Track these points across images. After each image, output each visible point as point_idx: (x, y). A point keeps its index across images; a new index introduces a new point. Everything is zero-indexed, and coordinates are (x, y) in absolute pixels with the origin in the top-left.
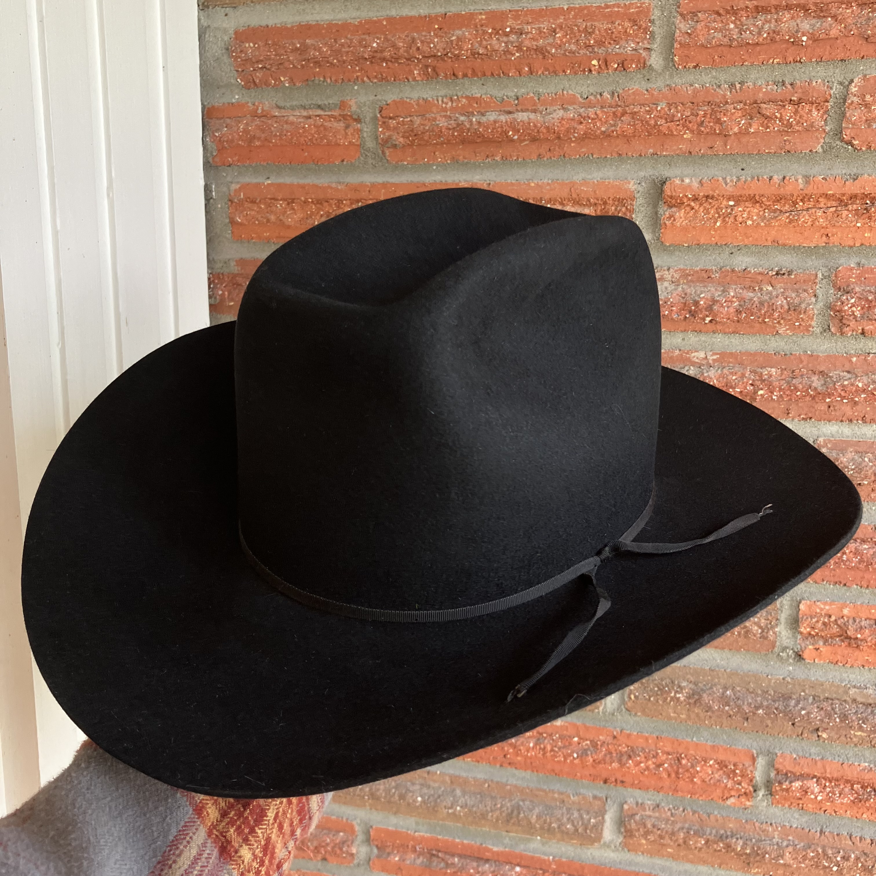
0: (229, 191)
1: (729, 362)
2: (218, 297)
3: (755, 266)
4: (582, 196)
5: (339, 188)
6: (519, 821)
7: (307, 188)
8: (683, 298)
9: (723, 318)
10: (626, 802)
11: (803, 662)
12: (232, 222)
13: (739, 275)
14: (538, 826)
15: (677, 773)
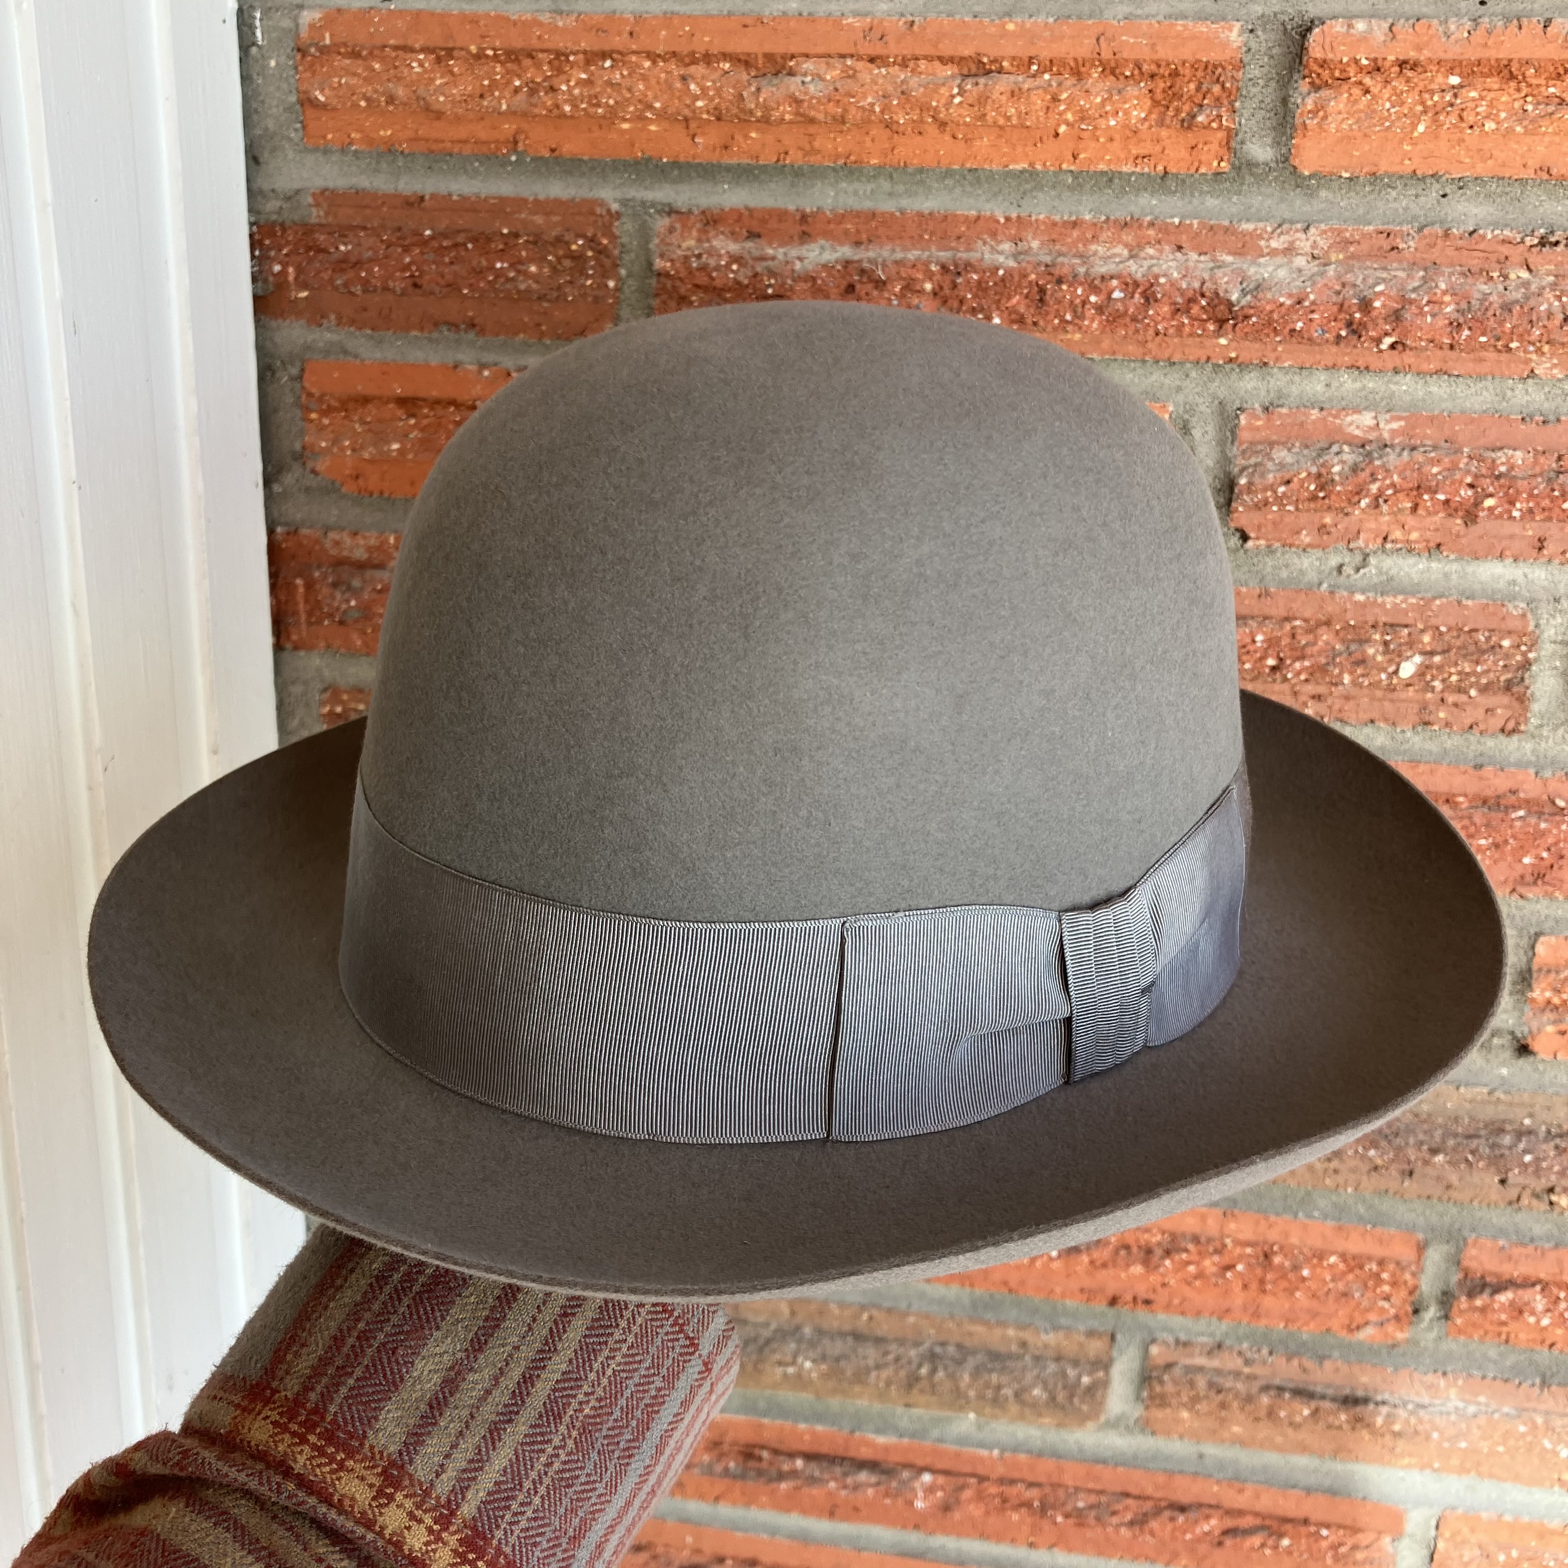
0: (297, 26)
1: (1425, 436)
2: (271, 279)
3: (1495, 225)
4: (1125, 55)
5: (560, 24)
6: (933, 1386)
7: (482, 23)
8: (1338, 293)
9: (1421, 339)
10: (1153, 1341)
11: (1531, 1058)
12: (307, 102)
13: (1460, 243)
14: (972, 1393)
15: (1262, 1282)
